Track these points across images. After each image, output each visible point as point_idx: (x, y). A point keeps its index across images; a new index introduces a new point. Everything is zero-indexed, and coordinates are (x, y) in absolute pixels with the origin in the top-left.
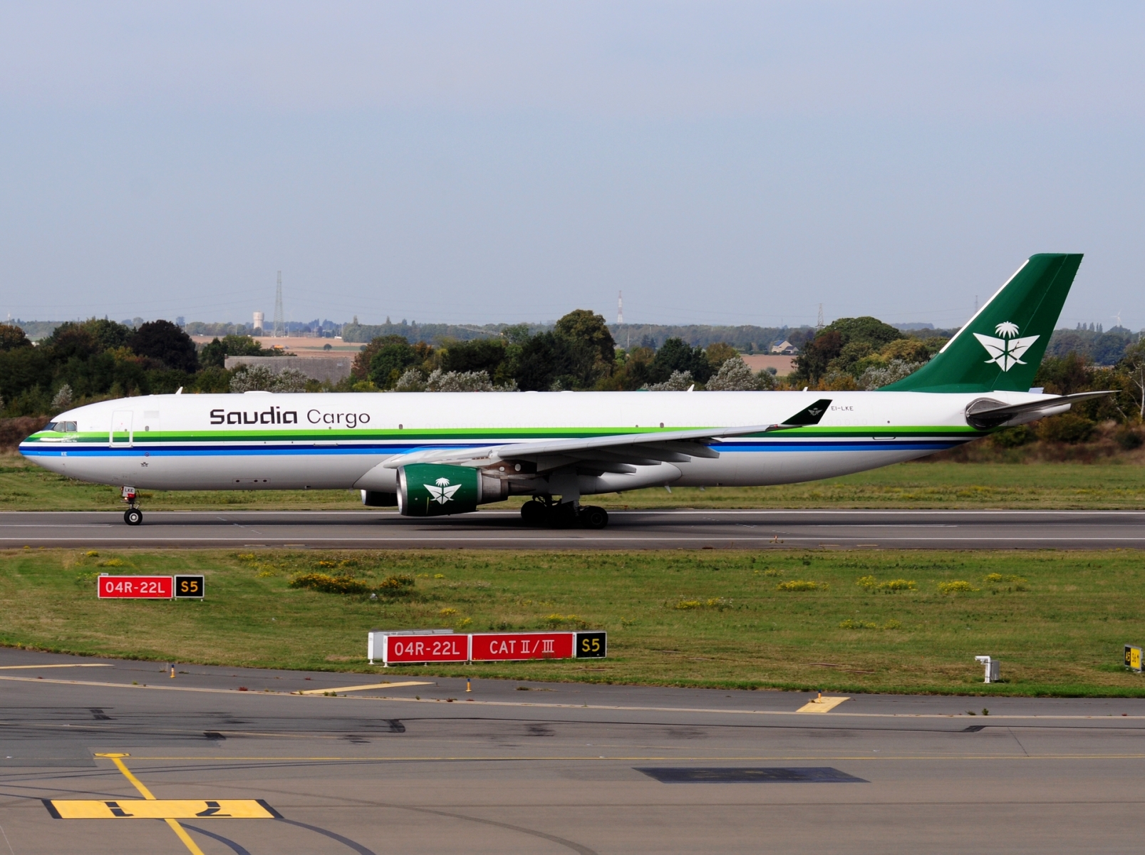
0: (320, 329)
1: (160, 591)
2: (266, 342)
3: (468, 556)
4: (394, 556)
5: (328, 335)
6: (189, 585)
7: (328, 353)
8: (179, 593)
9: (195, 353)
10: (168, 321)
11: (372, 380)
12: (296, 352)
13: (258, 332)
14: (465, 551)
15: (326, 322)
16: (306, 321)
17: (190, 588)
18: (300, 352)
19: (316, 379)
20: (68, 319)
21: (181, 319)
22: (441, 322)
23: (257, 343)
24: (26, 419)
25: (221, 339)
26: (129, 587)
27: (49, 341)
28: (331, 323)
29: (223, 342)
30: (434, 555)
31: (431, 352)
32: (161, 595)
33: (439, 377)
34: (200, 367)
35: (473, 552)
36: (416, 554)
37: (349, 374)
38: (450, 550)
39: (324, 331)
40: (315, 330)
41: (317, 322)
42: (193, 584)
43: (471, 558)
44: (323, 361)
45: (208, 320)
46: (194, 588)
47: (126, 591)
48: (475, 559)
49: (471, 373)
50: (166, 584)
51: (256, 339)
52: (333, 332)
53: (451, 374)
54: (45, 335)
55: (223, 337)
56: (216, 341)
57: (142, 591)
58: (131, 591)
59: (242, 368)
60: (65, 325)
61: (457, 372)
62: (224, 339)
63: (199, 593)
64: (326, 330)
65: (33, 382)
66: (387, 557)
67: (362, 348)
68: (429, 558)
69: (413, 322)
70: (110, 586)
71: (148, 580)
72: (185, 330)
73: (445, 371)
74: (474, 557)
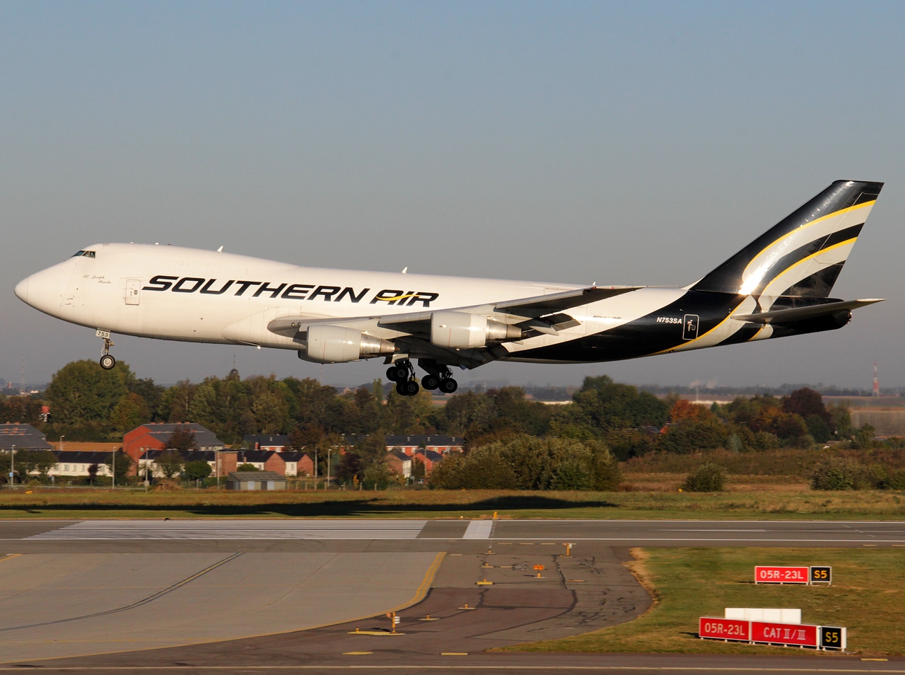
6: (820, 573)
17: (821, 576)
42: (823, 573)
63: (828, 579)
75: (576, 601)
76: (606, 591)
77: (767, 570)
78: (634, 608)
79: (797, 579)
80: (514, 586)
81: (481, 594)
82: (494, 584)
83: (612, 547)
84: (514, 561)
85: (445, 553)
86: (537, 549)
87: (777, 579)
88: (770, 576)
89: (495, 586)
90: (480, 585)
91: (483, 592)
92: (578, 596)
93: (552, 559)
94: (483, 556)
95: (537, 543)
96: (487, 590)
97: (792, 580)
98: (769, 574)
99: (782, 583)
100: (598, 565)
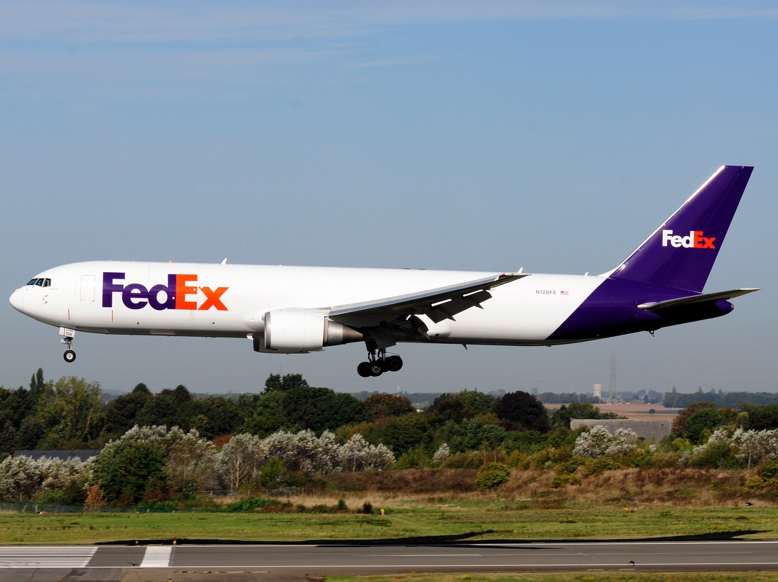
0: (646, 398)
2: (603, 408)
3: (765, 576)
4: (706, 577)
5: (653, 402)
7: (653, 416)
9: (546, 417)
10: (525, 392)
11: (687, 438)
12: (628, 416)
13: (596, 400)
14: (763, 573)
15: (651, 392)
16: (635, 391)
18: (630, 416)
19: (643, 437)
20: (446, 391)
21: (536, 390)
22: (742, 391)
23: (596, 408)
24: (413, 470)
25: (567, 406)
27: (430, 410)
28: (655, 392)
29: (569, 408)
30: (738, 576)
31: (735, 414)
33: (741, 434)
34: (550, 429)
35: (770, 573)
36: (723, 575)
37: (669, 432)
38: (751, 572)
39: (649, 398)
40: (642, 397)
41: (643, 391)
43: (768, 578)
44: (649, 422)
45: (557, 391)
48: (771, 579)
49: (767, 431)
51: (595, 405)
52: (656, 399)
53: (751, 432)
54: (427, 404)
55: (569, 404)
56: (563, 408)
59: (584, 429)
60: (443, 396)
61: (755, 431)
62: (570, 406)
64: (651, 398)
65: (418, 441)
66: (701, 578)
67: (679, 412)
68: (734, 578)
69: (720, 391)
72: (538, 399)
73: (746, 430)
74: (769, 577)
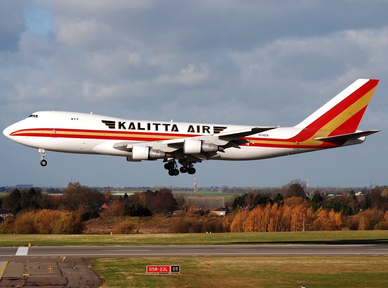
0: (214, 189)
1: (166, 270)
8: (172, 271)
17: (176, 269)
26: (156, 269)
32: (166, 272)
42: (176, 268)
46: (177, 269)
47: (155, 270)
50: (168, 268)
57: (160, 270)
58: (157, 270)
63: (178, 271)
70: (150, 269)
71: (162, 267)
75: (68, 282)
76: (81, 278)
77: (152, 267)
78: (94, 285)
79: (165, 271)
80: (40, 276)
81: (25, 280)
82: (30, 275)
83: (82, 258)
84: (39, 265)
85: (8, 262)
86: (49, 260)
87: (156, 271)
88: (153, 270)
89: (31, 276)
90: (24, 276)
91: (26, 279)
92: (68, 280)
93: (56, 264)
94: (25, 263)
95: (48, 257)
96: (27, 278)
97: (163, 271)
98: (153, 269)
99: (158, 273)
100: (77, 266)
